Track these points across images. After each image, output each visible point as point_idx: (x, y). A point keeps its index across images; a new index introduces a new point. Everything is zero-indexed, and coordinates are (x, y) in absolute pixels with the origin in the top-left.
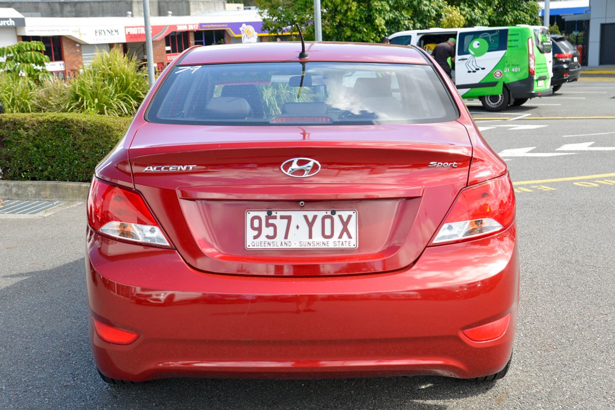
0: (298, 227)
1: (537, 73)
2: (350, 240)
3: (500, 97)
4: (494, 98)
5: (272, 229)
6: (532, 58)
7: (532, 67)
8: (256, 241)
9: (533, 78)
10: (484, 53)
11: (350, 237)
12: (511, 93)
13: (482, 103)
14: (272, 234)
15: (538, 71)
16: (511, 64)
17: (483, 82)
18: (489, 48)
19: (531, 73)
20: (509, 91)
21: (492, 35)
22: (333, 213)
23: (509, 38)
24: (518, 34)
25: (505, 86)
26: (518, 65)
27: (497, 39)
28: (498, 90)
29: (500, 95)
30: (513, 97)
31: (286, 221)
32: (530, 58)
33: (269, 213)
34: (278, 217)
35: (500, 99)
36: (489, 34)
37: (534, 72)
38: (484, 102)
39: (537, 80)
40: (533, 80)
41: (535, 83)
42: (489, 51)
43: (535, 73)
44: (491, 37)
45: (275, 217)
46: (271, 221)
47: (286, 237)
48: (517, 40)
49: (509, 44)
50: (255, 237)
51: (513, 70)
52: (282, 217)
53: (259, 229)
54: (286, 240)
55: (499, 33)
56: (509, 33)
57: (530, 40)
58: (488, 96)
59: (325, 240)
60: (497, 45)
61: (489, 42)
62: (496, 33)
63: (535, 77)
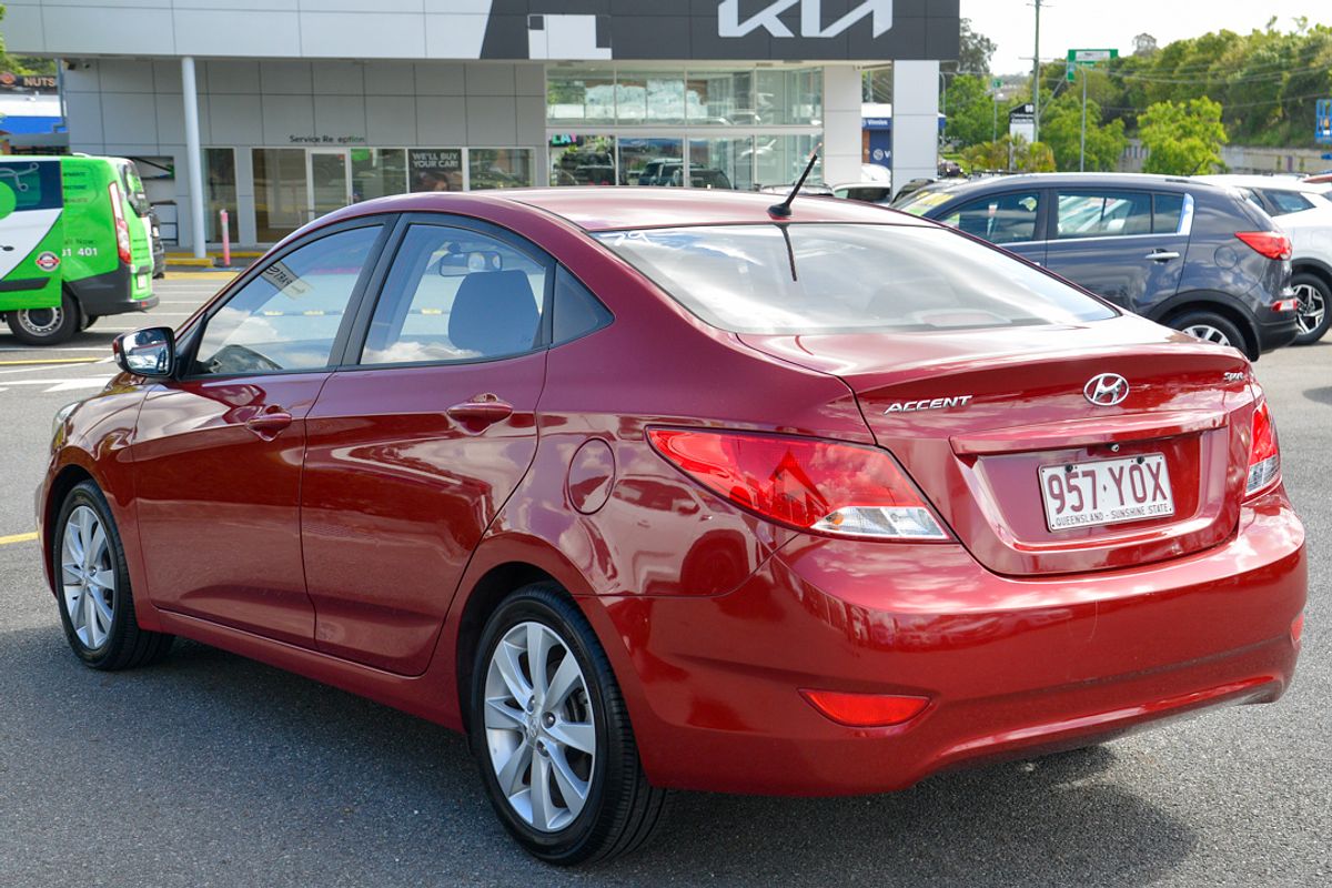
0: (1105, 488)
1: (136, 258)
2: (1165, 502)
3: (55, 312)
4: (40, 315)
5: (1075, 493)
6: (122, 226)
7: (124, 244)
8: (1060, 516)
9: (129, 269)
10: (8, 213)
11: (1165, 498)
12: (81, 303)
13: (11, 326)
14: (1077, 504)
15: (139, 254)
16: (74, 239)
17: (11, 278)
18: (18, 202)
19: (124, 260)
20: (75, 299)
21: (21, 173)
22: (1140, 461)
23: (65, 181)
24: (83, 174)
25: (67, 288)
26: (91, 242)
27: (36, 182)
28: (51, 298)
29: (54, 309)
30: (87, 314)
31: (1089, 479)
32: (118, 227)
33: (1069, 469)
34: (1080, 475)
35: (55, 317)
36: (14, 172)
37: (129, 257)
38: (14, 325)
39: (137, 275)
40: (129, 274)
41: (134, 280)
42: (17, 209)
43: (133, 261)
44: (20, 177)
45: (1076, 476)
46: (1073, 482)
47: (1095, 507)
48: (83, 187)
49: (66, 194)
50: (1059, 510)
51: (81, 252)
52: (1085, 474)
53: (1060, 497)
54: (1095, 511)
55: (38, 170)
56: (64, 170)
57: (113, 187)
58: (24, 311)
59: (1139, 505)
60: (37, 196)
61: (15, 189)
62: (31, 170)
63: (134, 268)
